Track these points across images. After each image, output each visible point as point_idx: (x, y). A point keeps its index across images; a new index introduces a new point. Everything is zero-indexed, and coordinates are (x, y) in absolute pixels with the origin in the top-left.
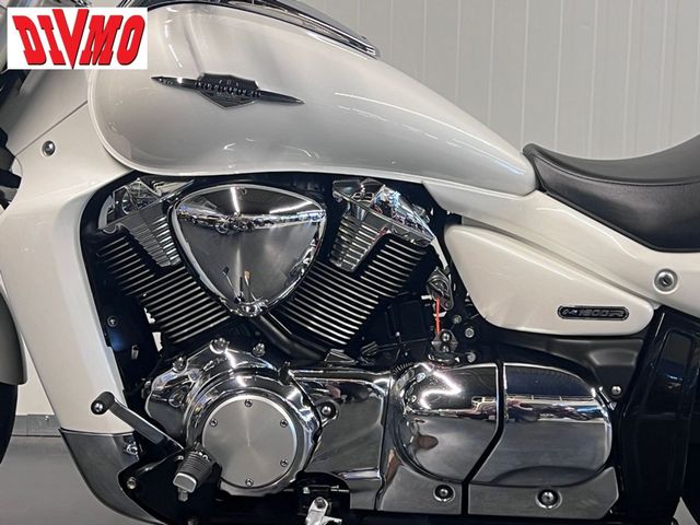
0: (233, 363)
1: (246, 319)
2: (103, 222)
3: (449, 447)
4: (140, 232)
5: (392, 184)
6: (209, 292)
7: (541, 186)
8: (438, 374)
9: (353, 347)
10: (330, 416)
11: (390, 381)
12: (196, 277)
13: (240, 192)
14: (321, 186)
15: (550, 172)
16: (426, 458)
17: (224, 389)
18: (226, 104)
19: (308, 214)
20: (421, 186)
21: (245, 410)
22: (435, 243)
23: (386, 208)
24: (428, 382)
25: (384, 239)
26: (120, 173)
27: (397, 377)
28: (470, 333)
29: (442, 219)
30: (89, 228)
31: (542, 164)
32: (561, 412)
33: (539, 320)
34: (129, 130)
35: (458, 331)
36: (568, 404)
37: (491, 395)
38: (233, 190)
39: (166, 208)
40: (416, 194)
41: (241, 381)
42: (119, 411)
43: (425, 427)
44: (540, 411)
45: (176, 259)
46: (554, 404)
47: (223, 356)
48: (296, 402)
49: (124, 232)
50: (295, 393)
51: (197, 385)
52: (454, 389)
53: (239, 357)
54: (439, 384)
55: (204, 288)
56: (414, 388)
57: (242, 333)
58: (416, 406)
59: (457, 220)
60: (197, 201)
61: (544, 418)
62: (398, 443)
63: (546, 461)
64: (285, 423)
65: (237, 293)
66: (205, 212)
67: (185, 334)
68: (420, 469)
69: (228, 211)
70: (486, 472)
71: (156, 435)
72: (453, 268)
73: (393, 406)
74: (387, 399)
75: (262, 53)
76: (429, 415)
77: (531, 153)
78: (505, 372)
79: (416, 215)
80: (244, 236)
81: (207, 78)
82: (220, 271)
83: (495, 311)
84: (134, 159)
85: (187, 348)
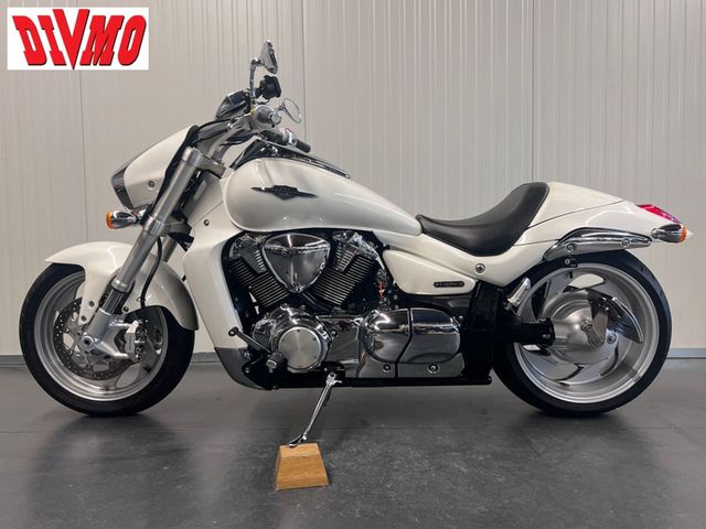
0: (291, 314)
1: (296, 293)
2: (231, 254)
3: (389, 346)
4: (247, 258)
5: (360, 232)
6: (280, 283)
7: (424, 231)
8: (382, 315)
9: (344, 305)
10: (335, 335)
11: (361, 319)
12: (274, 277)
13: (291, 237)
14: (327, 234)
15: (428, 225)
16: (379, 353)
17: (287, 325)
18: (285, 198)
19: (322, 246)
20: (372, 233)
21: (297, 335)
22: (378, 259)
23: (356, 244)
24: (378, 318)
25: (356, 257)
26: (237, 232)
27: (364, 317)
28: (396, 297)
29: (381, 248)
30: (225, 258)
31: (424, 222)
32: (438, 329)
33: (425, 289)
34: (241, 212)
35: (390, 297)
36: (441, 326)
37: (406, 324)
38: (289, 236)
39: (259, 246)
40: (369, 237)
41: (295, 321)
42: (240, 336)
43: (378, 338)
44: (428, 329)
45: (264, 269)
46: (435, 326)
47: (286, 312)
48: (320, 330)
49: (241, 258)
50: (320, 326)
51: (275, 325)
52: (387, 320)
53: (293, 312)
54: (383, 319)
55: (278, 281)
56: (371, 321)
57: (294, 300)
58: (373, 329)
59: (388, 247)
60: (272, 243)
61: (430, 332)
62: (366, 345)
63: (431, 350)
64: (315, 339)
65: (292, 282)
66: (277, 247)
67: (269, 302)
68: (376, 358)
69: (287, 245)
70: (405, 357)
71: (258, 346)
72: (387, 269)
73: (363, 330)
74: (360, 328)
75: (300, 177)
76: (379, 332)
77: (419, 218)
78: (411, 313)
79: (370, 248)
80: (294, 256)
81: (276, 187)
82: (284, 273)
83: (406, 287)
84: (244, 225)
85: (270, 309)
